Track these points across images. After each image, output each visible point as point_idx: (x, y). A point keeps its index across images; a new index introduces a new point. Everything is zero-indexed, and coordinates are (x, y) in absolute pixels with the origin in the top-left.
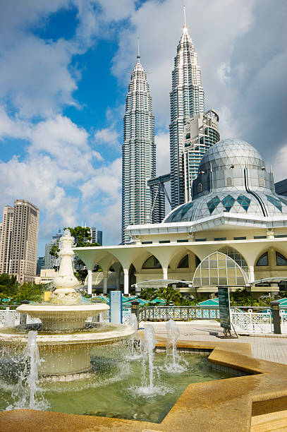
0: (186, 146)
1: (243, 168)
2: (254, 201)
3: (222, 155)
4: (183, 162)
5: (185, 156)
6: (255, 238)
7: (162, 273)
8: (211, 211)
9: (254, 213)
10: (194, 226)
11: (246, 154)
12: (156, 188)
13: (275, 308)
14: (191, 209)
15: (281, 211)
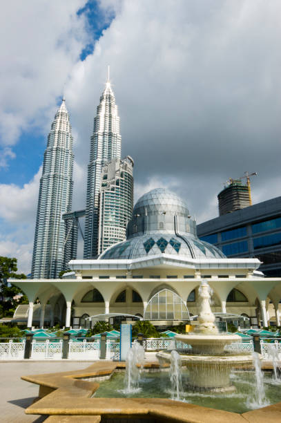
0: (103, 185)
1: (174, 215)
2: (183, 245)
3: (155, 202)
4: (99, 201)
5: (101, 195)
6: (186, 277)
7: (104, 306)
8: (147, 251)
9: (183, 255)
10: (134, 264)
11: (176, 203)
12: (71, 222)
13: (257, 339)
14: (129, 248)
15: (205, 254)
